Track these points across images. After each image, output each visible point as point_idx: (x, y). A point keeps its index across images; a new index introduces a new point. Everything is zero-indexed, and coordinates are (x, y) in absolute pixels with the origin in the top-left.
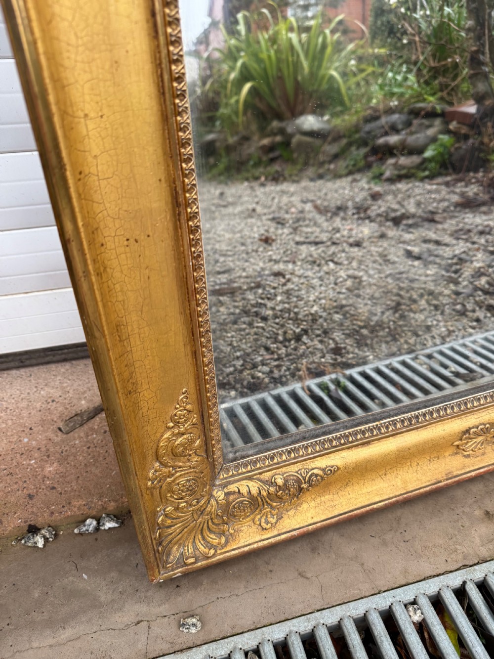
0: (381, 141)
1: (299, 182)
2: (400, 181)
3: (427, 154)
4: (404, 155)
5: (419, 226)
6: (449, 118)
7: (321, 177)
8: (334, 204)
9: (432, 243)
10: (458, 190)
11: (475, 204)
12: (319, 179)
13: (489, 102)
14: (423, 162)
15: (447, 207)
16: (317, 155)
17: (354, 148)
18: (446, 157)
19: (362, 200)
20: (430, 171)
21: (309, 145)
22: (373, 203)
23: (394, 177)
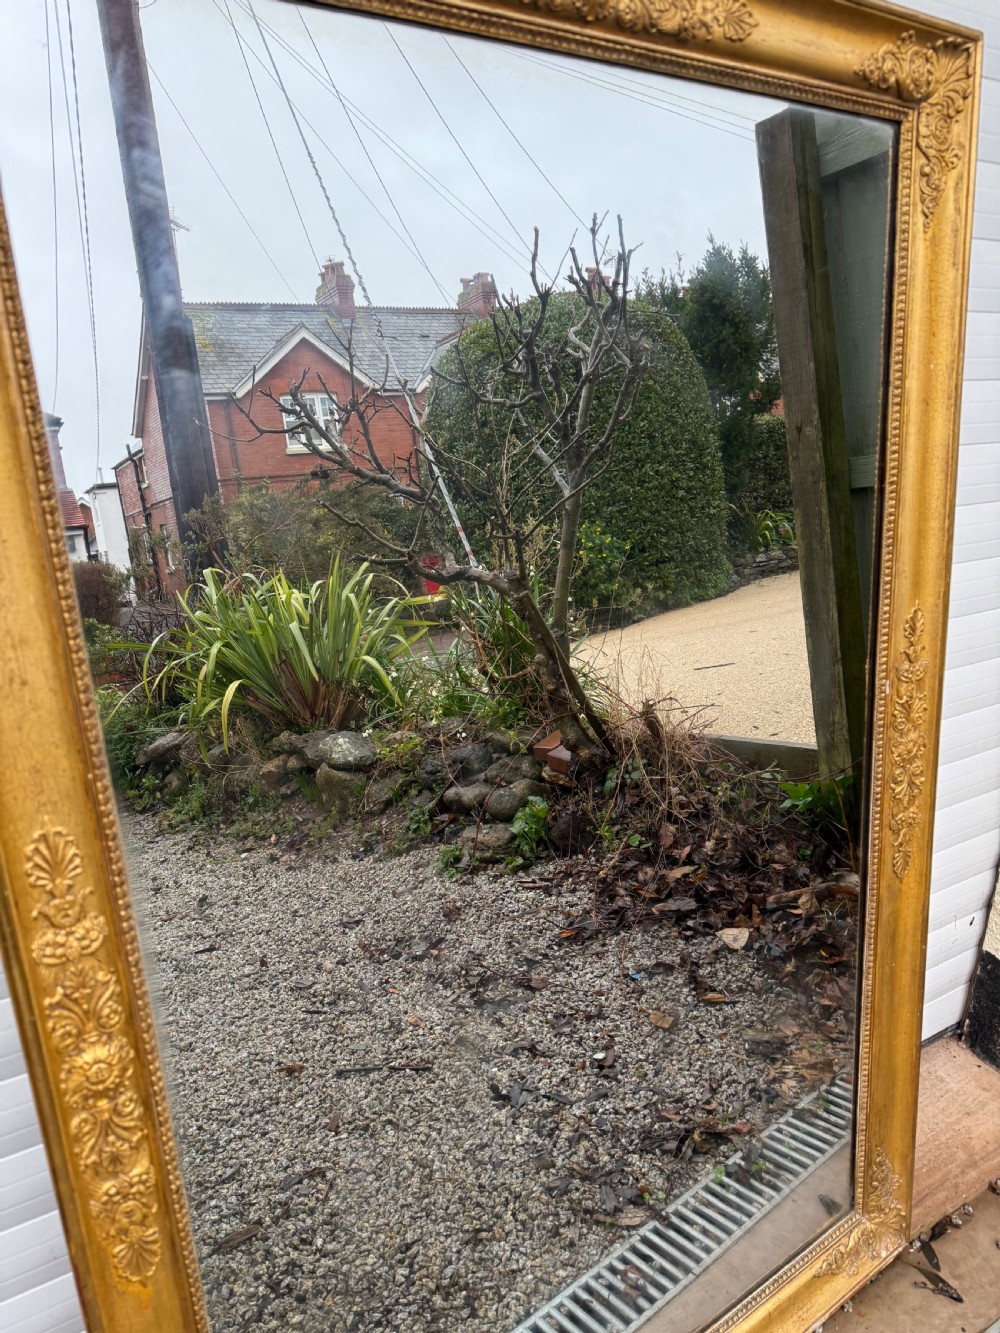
0: (451, 793)
1: (335, 861)
2: (485, 869)
3: (517, 827)
4: (486, 822)
5: (511, 1003)
6: (540, 758)
7: (369, 849)
8: (391, 930)
9: (526, 1053)
10: (564, 900)
11: (586, 935)
12: (366, 852)
13: (584, 753)
14: (514, 837)
15: (549, 947)
16: (360, 799)
17: (414, 792)
18: (543, 834)
19: (432, 922)
20: (524, 858)
21: (344, 785)
22: (449, 927)
23: (476, 864)
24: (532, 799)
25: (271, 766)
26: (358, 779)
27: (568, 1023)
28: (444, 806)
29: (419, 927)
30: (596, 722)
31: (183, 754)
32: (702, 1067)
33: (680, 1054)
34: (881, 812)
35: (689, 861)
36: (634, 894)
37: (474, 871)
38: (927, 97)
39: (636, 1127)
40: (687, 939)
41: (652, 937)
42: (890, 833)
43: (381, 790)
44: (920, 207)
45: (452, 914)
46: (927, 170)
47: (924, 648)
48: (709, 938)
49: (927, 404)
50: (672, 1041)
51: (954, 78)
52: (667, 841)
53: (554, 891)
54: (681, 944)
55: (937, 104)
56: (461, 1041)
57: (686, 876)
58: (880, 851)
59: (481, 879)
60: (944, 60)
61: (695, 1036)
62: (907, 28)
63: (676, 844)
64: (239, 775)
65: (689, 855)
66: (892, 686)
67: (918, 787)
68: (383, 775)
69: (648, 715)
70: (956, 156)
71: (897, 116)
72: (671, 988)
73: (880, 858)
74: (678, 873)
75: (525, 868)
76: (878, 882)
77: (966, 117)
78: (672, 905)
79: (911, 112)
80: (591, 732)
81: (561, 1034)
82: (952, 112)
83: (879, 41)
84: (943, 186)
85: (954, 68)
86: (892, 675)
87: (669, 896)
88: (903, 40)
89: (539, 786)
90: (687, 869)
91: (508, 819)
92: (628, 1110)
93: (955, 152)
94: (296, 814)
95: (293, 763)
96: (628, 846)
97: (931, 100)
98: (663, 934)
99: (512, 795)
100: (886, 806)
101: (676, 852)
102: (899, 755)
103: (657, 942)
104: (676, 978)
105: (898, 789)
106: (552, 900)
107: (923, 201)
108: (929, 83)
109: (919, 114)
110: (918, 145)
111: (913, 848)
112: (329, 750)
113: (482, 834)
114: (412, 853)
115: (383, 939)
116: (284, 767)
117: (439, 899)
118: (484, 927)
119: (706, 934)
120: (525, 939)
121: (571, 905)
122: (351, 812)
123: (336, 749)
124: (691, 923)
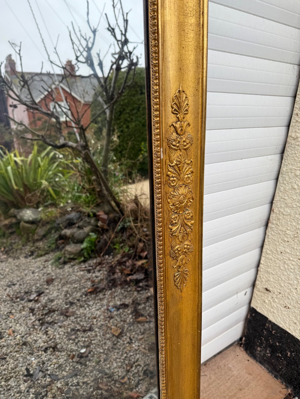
0: (64, 232)
1: (18, 258)
2: (70, 262)
3: (84, 245)
4: (74, 243)
5: (55, 323)
6: (97, 219)
7: (32, 253)
8: (24, 288)
9: (51, 349)
10: (94, 275)
11: (98, 290)
12: (30, 256)
13: (111, 216)
14: (82, 250)
15: (81, 296)
16: (34, 235)
17: (53, 231)
18: (93, 248)
19: (41, 285)
20: (85, 258)
21: (28, 229)
22: (47, 287)
23: (66, 260)
24: (91, 234)
25: (7, 222)
26: (33, 227)
27: (75, 333)
28: (61, 237)
29: (36, 287)
30: (118, 204)
32: (126, 357)
33: (119, 349)
34: (164, 245)
35: (146, 258)
36: (122, 271)
37: (65, 263)
39: (84, 393)
40: (138, 291)
41: (125, 291)
42: (171, 259)
43: (41, 231)
45: (50, 282)
47: (189, 125)
48: (147, 291)
50: (118, 342)
52: (139, 250)
53: (92, 271)
54: (136, 293)
56: (25, 344)
57: (143, 264)
58: (164, 271)
59: (67, 267)
61: (128, 340)
63: (143, 251)
65: (146, 256)
66: (165, 152)
67: (190, 227)
68: (43, 225)
69: (136, 201)
72: (125, 315)
73: (165, 277)
74: (140, 263)
75: (84, 261)
76: (165, 292)
78: (134, 277)
80: (117, 209)
81: (70, 339)
86: (165, 144)
87: (135, 273)
89: (96, 230)
90: (144, 261)
91: (81, 242)
92: (84, 383)
94: (13, 240)
95: (14, 220)
96: (124, 252)
98: (129, 289)
99: (84, 232)
100: (167, 240)
101: (142, 254)
102: (173, 205)
103: (126, 293)
104: (128, 310)
105: (174, 229)
106: (89, 275)
111: (189, 268)
112: (24, 216)
113: (71, 248)
114: (47, 256)
115: (20, 292)
116: (11, 222)
117: (47, 275)
118: (60, 287)
119: (146, 289)
120: (73, 293)
121: (97, 277)
122: (30, 239)
123: (26, 215)
124: (141, 284)
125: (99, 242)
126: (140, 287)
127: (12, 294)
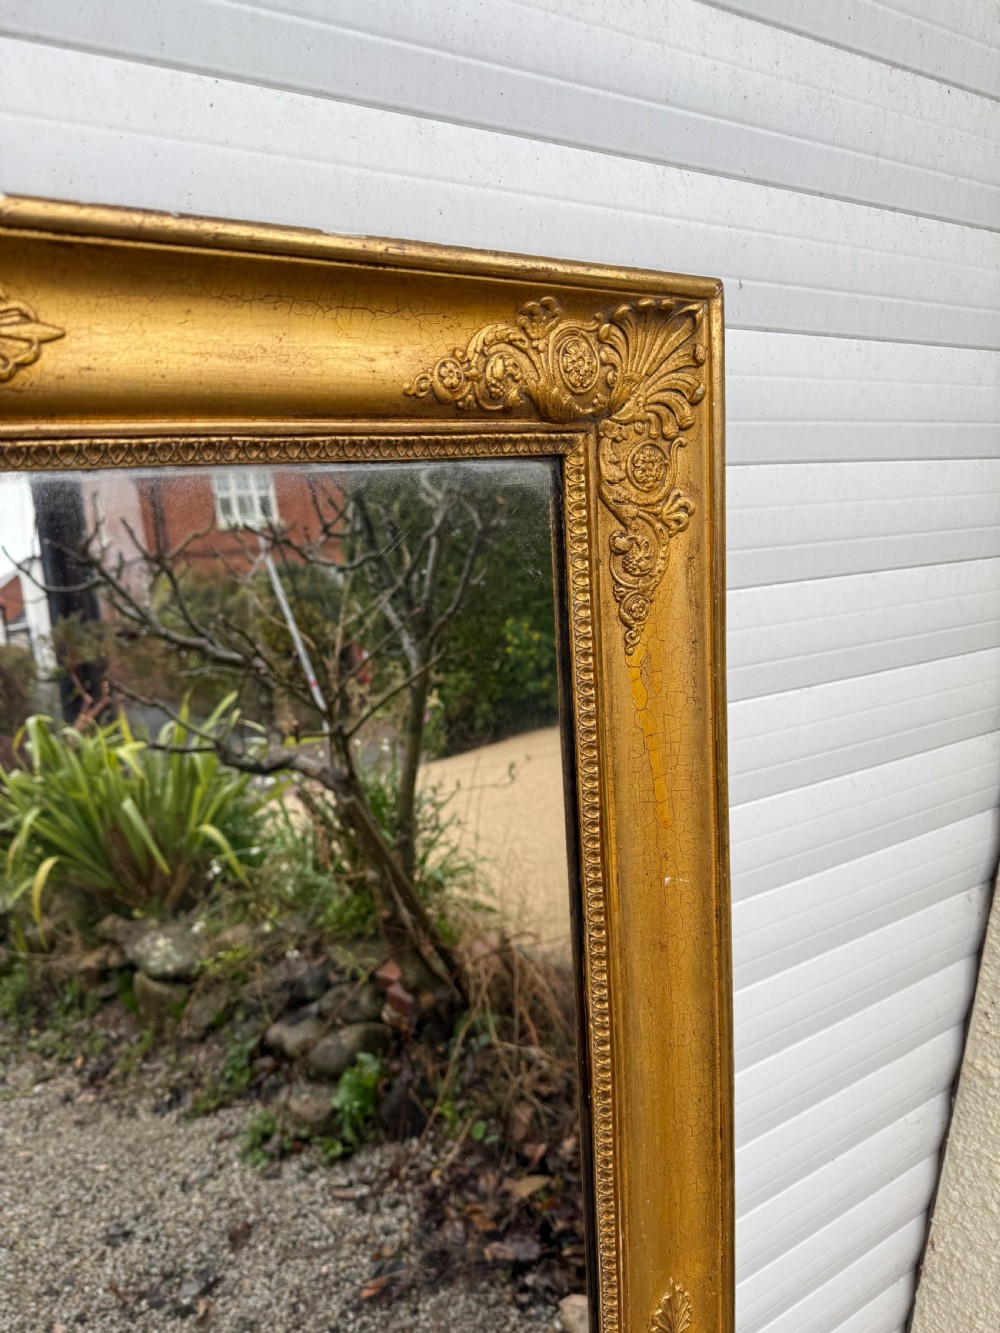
0: (274, 1032)
1: (133, 1114)
2: (299, 1153)
3: (341, 1098)
4: (309, 1079)
6: (381, 994)
7: (175, 1097)
10: (379, 1222)
11: (395, 1290)
12: (170, 1106)
13: (427, 999)
14: (335, 1113)
15: (343, 1315)
16: (178, 1020)
17: (239, 1016)
18: (370, 1110)
19: (213, 1248)
20: (345, 1143)
21: (161, 1000)
22: (232, 1257)
23: (288, 1145)
24: (363, 1057)
25: (90, 961)
26: (177, 993)
28: (265, 1048)
29: (196, 1254)
30: (445, 954)
31: (13, 923)
35: (542, 1169)
36: (466, 1218)
37: (284, 1154)
38: (610, 410)
40: (522, 1307)
41: (478, 1302)
43: (202, 1011)
44: (614, 608)
45: (238, 1235)
46: (622, 542)
48: (551, 1308)
49: (664, 947)
51: (670, 365)
52: (519, 1133)
53: (371, 1204)
54: (514, 1315)
55: (633, 421)
59: (291, 1168)
60: (639, 338)
62: (534, 294)
63: (528, 1139)
64: (61, 963)
65: (543, 1159)
68: (208, 990)
69: (504, 950)
70: (684, 508)
71: (549, 449)
74: (525, 1187)
75: (345, 1158)
77: (699, 439)
78: (508, 1249)
79: (581, 437)
80: (439, 966)
82: (670, 429)
83: (468, 323)
84: (660, 565)
85: (666, 350)
87: (508, 1231)
88: (531, 314)
89: (375, 1035)
90: (538, 1183)
91: (332, 1078)
93: (680, 501)
94: (112, 1026)
96: (470, 1137)
97: (623, 414)
98: (492, 1297)
99: (340, 1047)
101: (529, 1152)
103: (483, 1312)
106: (363, 1224)
107: (619, 599)
108: (609, 386)
109: (599, 439)
110: (600, 495)
112: (148, 956)
113: (303, 1101)
114: (222, 1113)
115: (148, 1273)
116: (104, 962)
117: (231, 1206)
118: (273, 1266)
119: (546, 1303)
120: (315, 1298)
121: (387, 1232)
122: (167, 1036)
123: (157, 954)
124: (529, 1280)
125: (388, 1088)
126: (524, 1289)
127: (124, 1278)
